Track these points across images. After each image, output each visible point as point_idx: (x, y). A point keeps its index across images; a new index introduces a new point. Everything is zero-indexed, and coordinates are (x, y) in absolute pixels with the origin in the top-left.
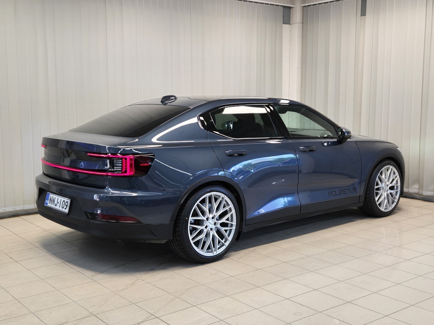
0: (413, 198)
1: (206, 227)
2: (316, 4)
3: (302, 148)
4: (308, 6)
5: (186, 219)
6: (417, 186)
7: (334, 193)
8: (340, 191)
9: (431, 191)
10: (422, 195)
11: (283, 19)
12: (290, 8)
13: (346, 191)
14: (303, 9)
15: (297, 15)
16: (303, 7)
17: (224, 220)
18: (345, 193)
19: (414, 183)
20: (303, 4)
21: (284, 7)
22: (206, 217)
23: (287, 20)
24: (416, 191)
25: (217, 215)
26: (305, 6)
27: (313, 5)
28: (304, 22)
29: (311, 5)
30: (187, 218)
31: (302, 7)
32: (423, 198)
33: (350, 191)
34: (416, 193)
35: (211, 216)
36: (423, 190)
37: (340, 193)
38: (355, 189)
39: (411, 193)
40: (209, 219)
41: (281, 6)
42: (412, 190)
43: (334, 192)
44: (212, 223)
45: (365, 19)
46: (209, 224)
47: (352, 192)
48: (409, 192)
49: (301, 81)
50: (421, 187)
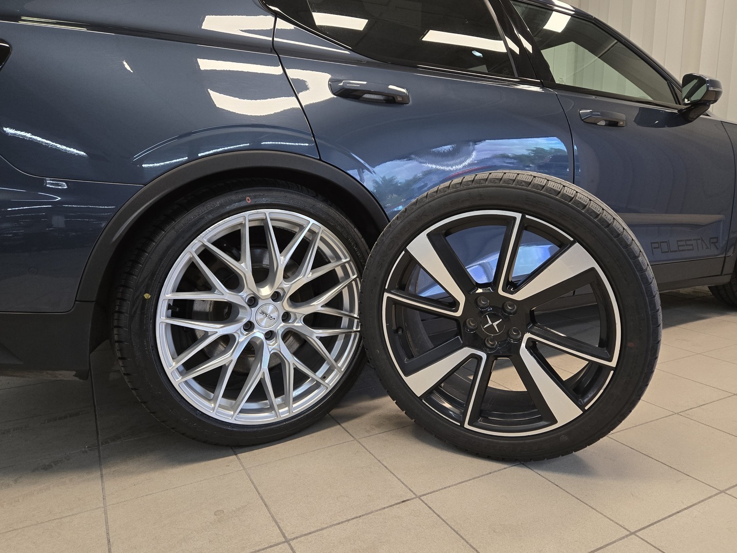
1: (249, 326)
3: (589, 111)
5: (144, 300)
7: (664, 246)
8: (680, 243)
13: (694, 242)
17: (317, 305)
18: (691, 247)
22: (245, 294)
25: (289, 288)
30: (147, 296)
33: (704, 244)
35: (266, 291)
37: (681, 248)
38: (715, 240)
40: (261, 303)
43: (666, 244)
44: (274, 315)
46: (260, 317)
47: (707, 248)
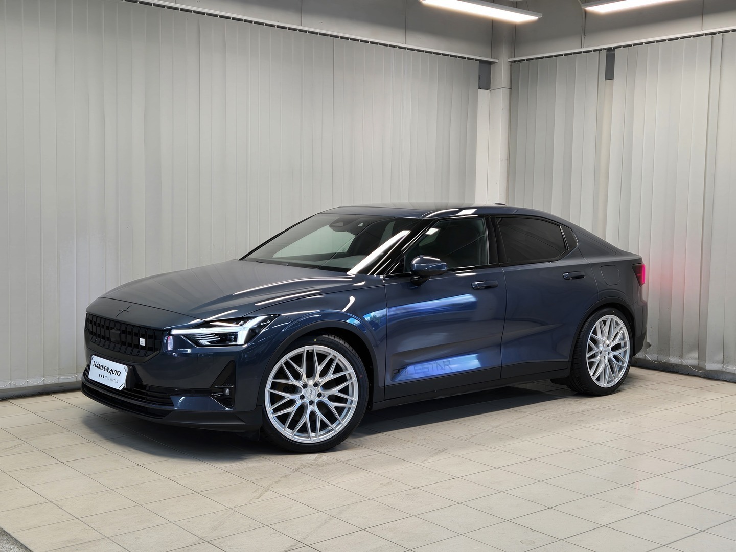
0: (688, 374)
2: (532, 59)
4: (519, 61)
6: (695, 355)
9: (718, 362)
10: (704, 369)
11: (479, 81)
12: (490, 63)
14: (511, 66)
15: (501, 75)
16: (512, 62)
19: (691, 350)
20: (511, 58)
21: (481, 61)
23: (485, 83)
24: (694, 362)
26: (515, 62)
27: (528, 60)
28: (513, 87)
29: (524, 60)
31: (510, 63)
32: (705, 374)
34: (694, 367)
36: (705, 360)
39: (686, 366)
41: (476, 60)
42: (688, 361)
45: (612, 86)
48: (683, 364)
49: (508, 182)
50: (702, 357)
